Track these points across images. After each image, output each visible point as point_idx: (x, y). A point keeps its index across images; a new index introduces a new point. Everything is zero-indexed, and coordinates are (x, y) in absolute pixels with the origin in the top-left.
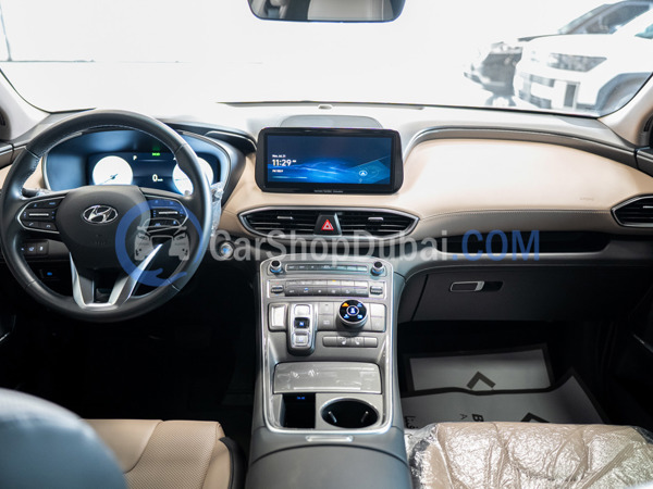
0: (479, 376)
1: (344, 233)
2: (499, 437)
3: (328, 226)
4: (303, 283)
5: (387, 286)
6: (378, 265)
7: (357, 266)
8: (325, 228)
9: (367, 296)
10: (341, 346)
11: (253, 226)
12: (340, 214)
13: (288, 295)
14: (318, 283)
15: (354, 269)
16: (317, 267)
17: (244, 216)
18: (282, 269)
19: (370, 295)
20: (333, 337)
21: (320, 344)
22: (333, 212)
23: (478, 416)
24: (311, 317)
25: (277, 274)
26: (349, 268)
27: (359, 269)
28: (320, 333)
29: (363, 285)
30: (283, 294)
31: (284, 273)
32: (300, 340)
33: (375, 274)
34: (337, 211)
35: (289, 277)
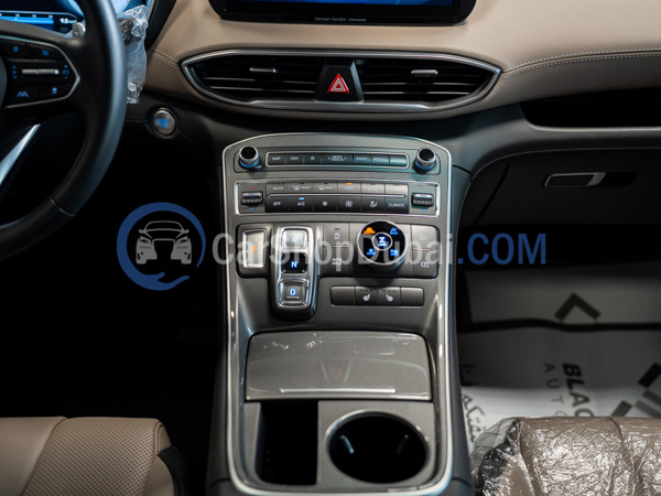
0: (574, 301)
1: (368, 98)
2: (625, 451)
3: (339, 85)
4: (297, 188)
5: (441, 192)
6: (426, 154)
7: (389, 156)
8: (334, 89)
9: (405, 211)
10: (360, 302)
11: (207, 84)
12: (359, 62)
13: (270, 209)
14: (322, 187)
15: (385, 160)
16: (321, 159)
17: (189, 66)
18: (261, 162)
19: (411, 209)
20: (349, 287)
21: (326, 299)
22: (348, 61)
23: (573, 367)
24: (309, 251)
25: (251, 170)
26: (376, 160)
27: (393, 161)
28: (326, 281)
29: (399, 190)
30: (262, 208)
31: (264, 169)
32: (290, 294)
33: (420, 170)
34: (355, 59)
35: (271, 176)
